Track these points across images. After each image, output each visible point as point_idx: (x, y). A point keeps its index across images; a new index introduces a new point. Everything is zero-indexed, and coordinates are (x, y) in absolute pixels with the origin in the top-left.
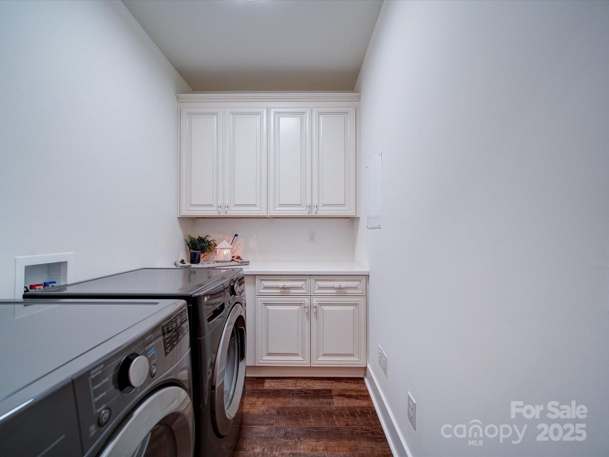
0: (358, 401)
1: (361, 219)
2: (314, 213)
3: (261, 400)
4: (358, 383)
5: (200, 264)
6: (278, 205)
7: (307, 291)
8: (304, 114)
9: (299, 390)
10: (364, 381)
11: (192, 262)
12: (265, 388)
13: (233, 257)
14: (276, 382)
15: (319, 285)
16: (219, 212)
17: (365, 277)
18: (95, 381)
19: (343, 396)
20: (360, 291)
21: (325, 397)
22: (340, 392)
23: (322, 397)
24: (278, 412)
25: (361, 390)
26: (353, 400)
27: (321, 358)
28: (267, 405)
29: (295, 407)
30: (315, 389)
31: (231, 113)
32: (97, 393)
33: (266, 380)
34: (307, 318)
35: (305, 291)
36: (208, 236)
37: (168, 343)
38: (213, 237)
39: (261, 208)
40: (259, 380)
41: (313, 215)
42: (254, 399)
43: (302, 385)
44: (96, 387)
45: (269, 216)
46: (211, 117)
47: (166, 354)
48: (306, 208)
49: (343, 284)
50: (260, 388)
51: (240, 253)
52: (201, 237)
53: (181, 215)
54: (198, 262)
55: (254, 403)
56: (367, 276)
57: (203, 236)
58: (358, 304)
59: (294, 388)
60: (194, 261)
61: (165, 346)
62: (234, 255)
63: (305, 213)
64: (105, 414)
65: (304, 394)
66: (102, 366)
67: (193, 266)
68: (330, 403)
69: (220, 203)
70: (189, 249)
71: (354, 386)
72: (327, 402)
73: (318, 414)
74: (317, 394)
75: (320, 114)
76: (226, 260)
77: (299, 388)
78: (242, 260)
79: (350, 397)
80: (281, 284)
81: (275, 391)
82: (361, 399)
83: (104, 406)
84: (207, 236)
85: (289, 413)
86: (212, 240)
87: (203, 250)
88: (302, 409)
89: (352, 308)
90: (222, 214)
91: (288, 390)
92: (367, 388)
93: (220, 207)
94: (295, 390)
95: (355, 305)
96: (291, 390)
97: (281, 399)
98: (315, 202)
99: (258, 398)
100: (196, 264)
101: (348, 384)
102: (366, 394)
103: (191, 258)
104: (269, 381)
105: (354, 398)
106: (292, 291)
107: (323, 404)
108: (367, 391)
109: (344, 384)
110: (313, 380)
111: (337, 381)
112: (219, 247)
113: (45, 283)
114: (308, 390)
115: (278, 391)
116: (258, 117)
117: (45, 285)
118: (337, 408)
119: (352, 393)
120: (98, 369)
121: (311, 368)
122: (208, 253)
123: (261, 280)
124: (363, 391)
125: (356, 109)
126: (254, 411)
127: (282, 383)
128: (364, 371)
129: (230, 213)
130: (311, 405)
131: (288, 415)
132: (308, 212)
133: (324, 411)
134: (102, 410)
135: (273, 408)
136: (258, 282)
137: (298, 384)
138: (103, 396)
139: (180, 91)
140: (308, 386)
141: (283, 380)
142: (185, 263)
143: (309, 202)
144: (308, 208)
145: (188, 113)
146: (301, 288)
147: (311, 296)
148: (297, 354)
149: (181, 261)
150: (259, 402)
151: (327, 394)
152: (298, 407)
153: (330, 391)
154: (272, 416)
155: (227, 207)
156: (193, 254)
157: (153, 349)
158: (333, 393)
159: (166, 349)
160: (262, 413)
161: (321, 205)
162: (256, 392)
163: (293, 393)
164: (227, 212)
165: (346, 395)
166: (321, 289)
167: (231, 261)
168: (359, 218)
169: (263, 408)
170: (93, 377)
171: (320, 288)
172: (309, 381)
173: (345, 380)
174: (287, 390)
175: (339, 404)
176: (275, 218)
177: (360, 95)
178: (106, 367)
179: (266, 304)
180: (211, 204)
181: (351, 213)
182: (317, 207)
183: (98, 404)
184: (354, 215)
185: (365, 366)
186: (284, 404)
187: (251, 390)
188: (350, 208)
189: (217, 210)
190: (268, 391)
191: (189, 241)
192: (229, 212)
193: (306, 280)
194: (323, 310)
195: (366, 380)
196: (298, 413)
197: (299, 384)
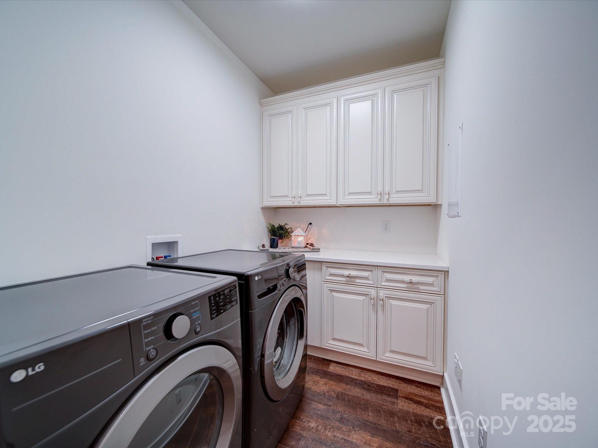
0: (428, 410)
1: (443, 205)
2: (386, 200)
3: (323, 381)
4: (431, 391)
5: (278, 249)
6: (347, 194)
7: (374, 282)
8: (376, 96)
9: (362, 380)
10: (440, 391)
11: (272, 246)
12: (329, 370)
13: (307, 244)
14: (341, 367)
15: (386, 277)
16: (294, 202)
17: (443, 273)
18: (146, 327)
19: (411, 400)
20: (436, 289)
21: (389, 395)
22: (407, 395)
23: (386, 394)
24: (337, 396)
25: (435, 399)
26: (422, 408)
27: (388, 354)
28: (329, 386)
29: (354, 397)
30: (380, 384)
31: (304, 108)
32: (147, 336)
33: (332, 364)
34: (373, 310)
35: (371, 282)
36: (287, 224)
37: (214, 310)
38: (291, 225)
39: (331, 197)
40: (325, 362)
41: (384, 202)
42: (317, 378)
43: (366, 377)
44: (146, 332)
45: (339, 205)
46: (286, 116)
47: (212, 318)
48: (377, 196)
49: (415, 279)
50: (325, 369)
51: (314, 240)
52: (281, 225)
53: (263, 205)
54: (276, 247)
55: (317, 381)
56: (446, 273)
57: (282, 224)
58: (433, 303)
59: (358, 378)
60: (273, 246)
61: (211, 312)
62: (308, 242)
63: (376, 201)
64: (153, 353)
65: (367, 386)
66: (152, 317)
67: (271, 250)
68: (393, 403)
69: (294, 193)
70: (270, 235)
71: (426, 393)
72: (391, 401)
73: (378, 410)
74: (381, 390)
75: (393, 92)
76: (300, 246)
77: (363, 379)
78: (314, 247)
79: (419, 403)
80: (346, 272)
81: (338, 375)
82: (432, 410)
83: (152, 346)
84: (285, 224)
85: (349, 401)
86: (290, 228)
87: (281, 237)
88: (362, 400)
89: (426, 306)
90: (296, 204)
91: (352, 378)
92: (442, 399)
93: (294, 197)
94: (358, 380)
95: (431, 303)
96: (354, 379)
97: (343, 385)
98: (387, 189)
99: (321, 378)
100: (274, 249)
101: (419, 389)
102: (439, 405)
103: (270, 243)
104: (335, 364)
105: (423, 405)
106: (357, 281)
107: (385, 401)
108: (442, 402)
109: (414, 387)
110: (379, 375)
111: (407, 383)
112: (294, 234)
113: (165, 256)
114: (371, 383)
115: (341, 376)
116: (328, 108)
117: (165, 257)
118: (400, 411)
119: (422, 400)
120: (149, 319)
121: (376, 361)
122: (285, 239)
123: (327, 267)
124: (436, 401)
125: (439, 77)
126: (315, 388)
127: (347, 370)
128: (441, 380)
129: (303, 203)
130: (373, 399)
131: (347, 402)
132: (379, 199)
133: (385, 408)
134: (150, 349)
135: (333, 391)
136: (324, 268)
137: (362, 375)
138: (152, 339)
139: (263, 96)
140: (373, 379)
141: (348, 367)
142: (265, 247)
143: (380, 189)
144: (379, 196)
145: (268, 115)
146: (366, 278)
147: (378, 288)
148: (362, 344)
149: (262, 245)
150: (322, 381)
151: (391, 393)
152: (358, 397)
153: (397, 391)
154: (331, 398)
155: (300, 197)
156: (272, 240)
157: (198, 312)
158: (400, 394)
159: (211, 314)
160: (322, 393)
161: (394, 192)
162: (320, 372)
163: (355, 383)
164: (300, 202)
165: (415, 400)
166: (389, 282)
167: (304, 248)
168: (441, 205)
169: (325, 388)
170: (144, 323)
171: (388, 280)
172: (374, 375)
173: (416, 384)
174: (350, 377)
175: (405, 407)
176: (347, 207)
177: (444, 61)
178: (154, 319)
179: (332, 291)
180: (286, 195)
181: (431, 199)
182: (388, 194)
183: (148, 344)
184: (435, 201)
185: (441, 374)
186: (344, 389)
187: (316, 369)
188: (429, 194)
189: (291, 200)
190: (332, 374)
191: (270, 228)
192: (301, 202)
193: (373, 270)
194: (391, 304)
195: (443, 390)
196: (357, 402)
197: (364, 375)
